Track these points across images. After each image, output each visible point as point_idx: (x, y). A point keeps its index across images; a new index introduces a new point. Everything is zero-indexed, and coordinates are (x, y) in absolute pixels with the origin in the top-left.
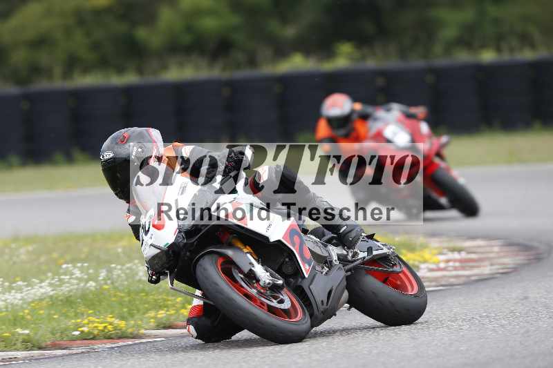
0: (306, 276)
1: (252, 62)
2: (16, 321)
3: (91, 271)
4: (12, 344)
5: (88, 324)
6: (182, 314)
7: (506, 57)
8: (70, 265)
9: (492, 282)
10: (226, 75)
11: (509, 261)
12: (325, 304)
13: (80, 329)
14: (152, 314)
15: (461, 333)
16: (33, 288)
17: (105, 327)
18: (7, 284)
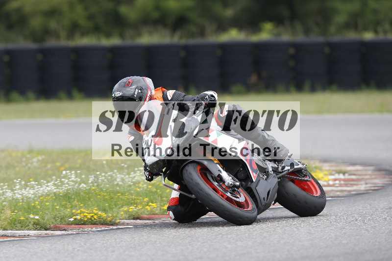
0: (254, 181)
1: (202, 33)
2: (30, 209)
3: (83, 176)
4: (27, 225)
5: (80, 214)
6: (147, 209)
7: (381, 37)
8: (68, 172)
9: (367, 196)
10: (183, 42)
11: (379, 181)
12: (266, 200)
13: (74, 217)
14: (125, 208)
15: (344, 231)
16: (42, 187)
17: (92, 216)
18: (23, 183)
